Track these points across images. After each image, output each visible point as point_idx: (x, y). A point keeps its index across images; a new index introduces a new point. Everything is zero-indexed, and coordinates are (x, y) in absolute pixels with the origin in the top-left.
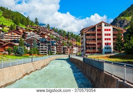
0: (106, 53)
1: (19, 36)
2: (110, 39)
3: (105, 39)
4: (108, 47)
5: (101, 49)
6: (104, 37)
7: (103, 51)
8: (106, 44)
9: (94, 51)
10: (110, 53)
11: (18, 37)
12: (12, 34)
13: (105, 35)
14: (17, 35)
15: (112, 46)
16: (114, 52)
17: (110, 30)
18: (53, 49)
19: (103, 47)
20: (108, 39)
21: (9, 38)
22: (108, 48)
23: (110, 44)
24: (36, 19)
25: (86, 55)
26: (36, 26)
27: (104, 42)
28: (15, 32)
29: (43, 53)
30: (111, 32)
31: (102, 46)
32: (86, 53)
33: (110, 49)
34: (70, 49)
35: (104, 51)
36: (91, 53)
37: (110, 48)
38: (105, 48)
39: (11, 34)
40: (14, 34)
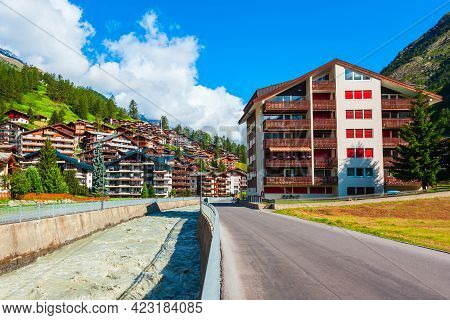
0: (351, 191)
1: (66, 140)
2: (369, 133)
3: (350, 133)
4: (360, 166)
5: (328, 173)
6: (343, 124)
7: (340, 181)
8: (350, 152)
9: (302, 184)
10: (370, 191)
11: (63, 143)
12: (46, 135)
13: (349, 114)
14: (59, 139)
15: (378, 160)
16: (386, 187)
17: (368, 95)
18: (161, 179)
19: (341, 168)
20: (359, 133)
21: (35, 147)
22: (360, 172)
23: (370, 152)
24: (133, 102)
25: (268, 201)
26: (133, 120)
27: (343, 144)
28: (53, 130)
29: (127, 190)
30: (375, 104)
31: (333, 163)
32: (268, 190)
33: (371, 174)
34: (218, 180)
35: (343, 181)
36: (289, 190)
37: (371, 171)
38: (350, 171)
39: (44, 135)
40: (52, 136)
